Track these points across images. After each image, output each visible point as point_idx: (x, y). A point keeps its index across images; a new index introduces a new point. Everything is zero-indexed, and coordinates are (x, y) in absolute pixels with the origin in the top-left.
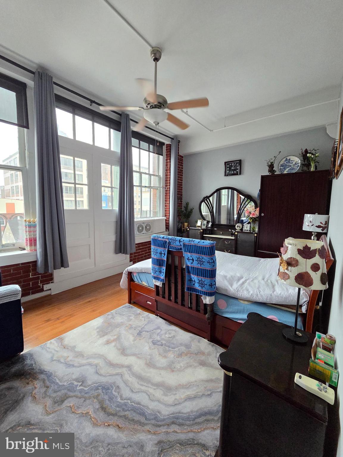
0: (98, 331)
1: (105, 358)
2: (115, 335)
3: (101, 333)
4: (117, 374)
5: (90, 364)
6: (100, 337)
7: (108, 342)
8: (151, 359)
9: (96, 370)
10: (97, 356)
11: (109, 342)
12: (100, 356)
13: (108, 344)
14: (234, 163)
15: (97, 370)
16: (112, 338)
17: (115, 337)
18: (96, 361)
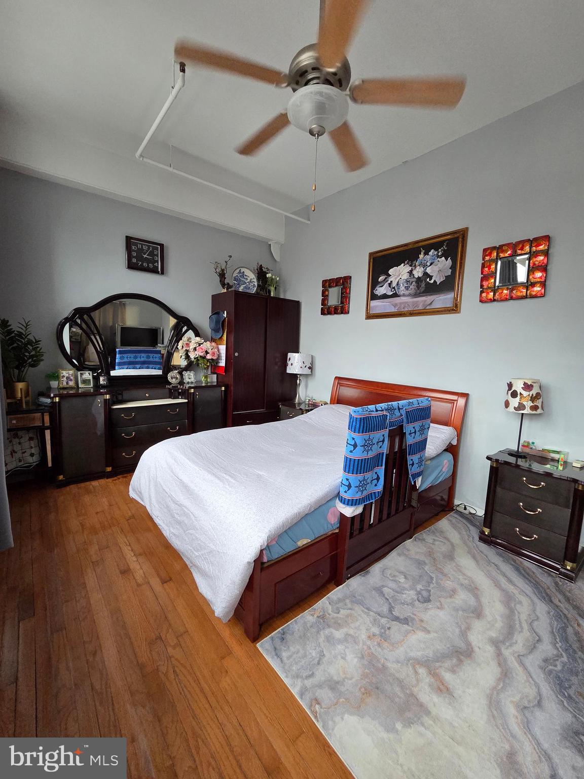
0: (404, 726)
1: (495, 693)
2: (416, 672)
3: (409, 715)
4: (522, 664)
5: (527, 726)
6: (428, 713)
7: (442, 689)
8: (464, 610)
9: (533, 707)
10: (495, 712)
11: (442, 687)
12: (494, 703)
13: (448, 689)
14: (149, 247)
15: (532, 705)
16: (427, 680)
17: (422, 671)
18: (511, 710)
